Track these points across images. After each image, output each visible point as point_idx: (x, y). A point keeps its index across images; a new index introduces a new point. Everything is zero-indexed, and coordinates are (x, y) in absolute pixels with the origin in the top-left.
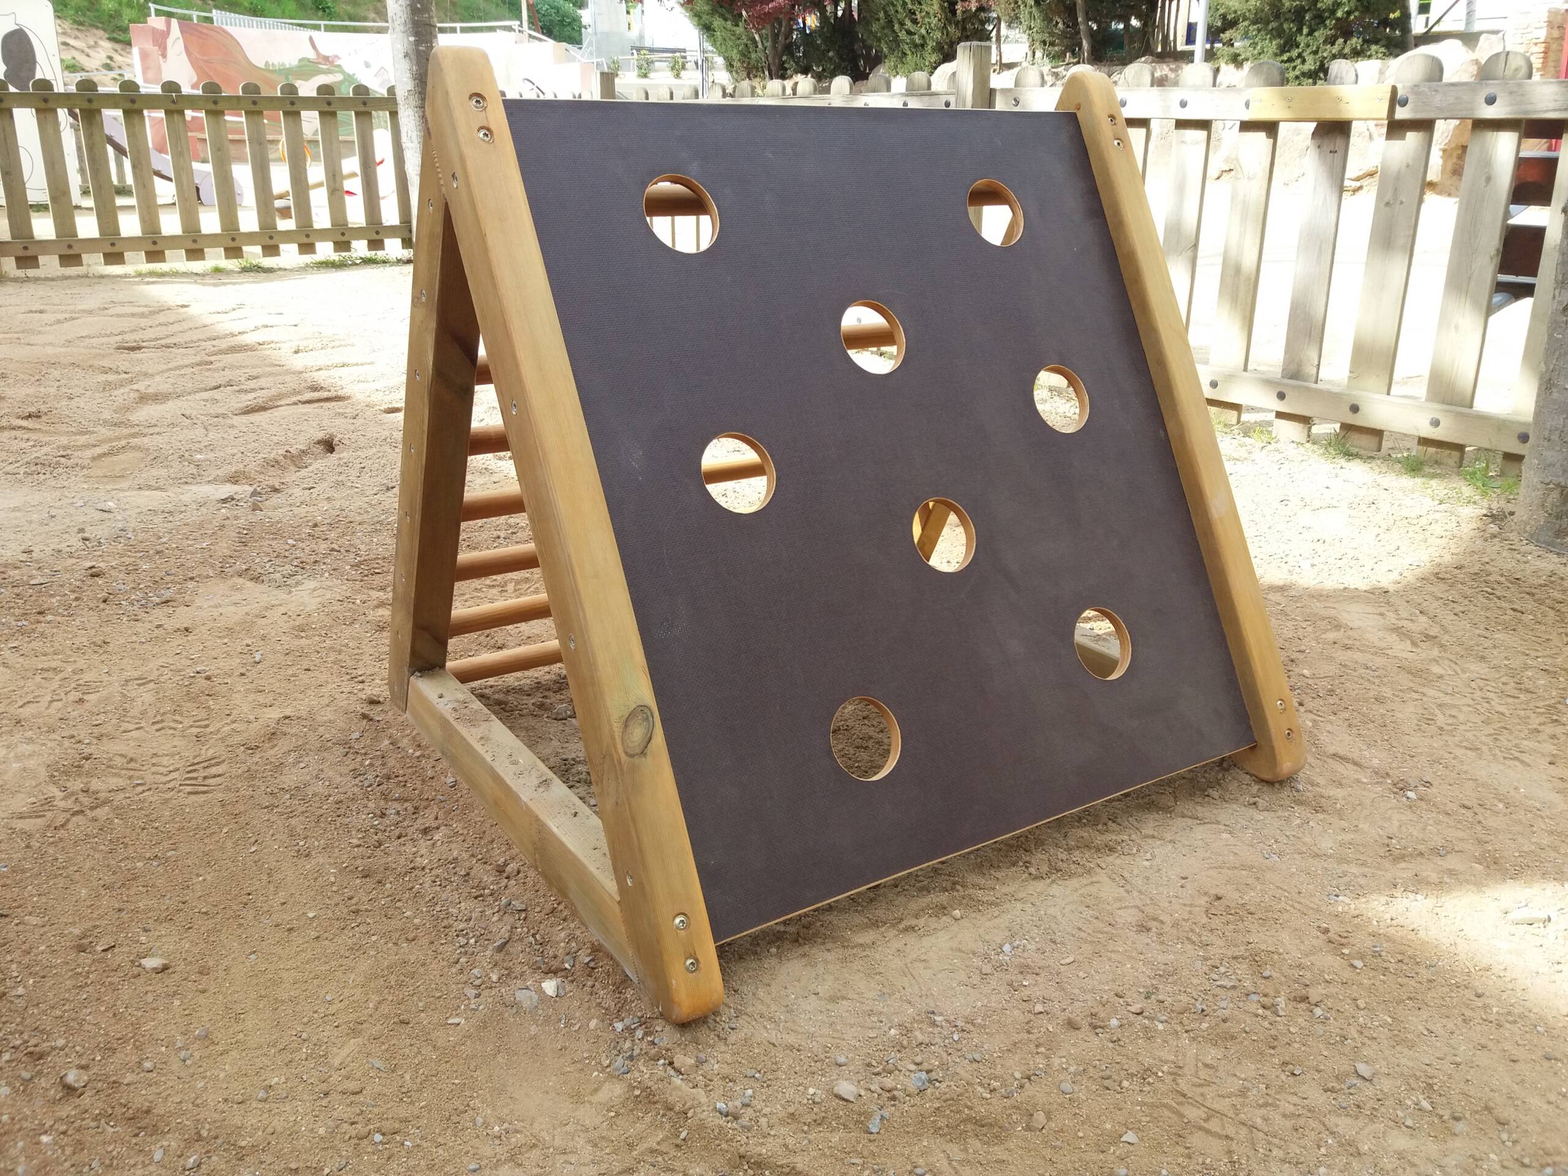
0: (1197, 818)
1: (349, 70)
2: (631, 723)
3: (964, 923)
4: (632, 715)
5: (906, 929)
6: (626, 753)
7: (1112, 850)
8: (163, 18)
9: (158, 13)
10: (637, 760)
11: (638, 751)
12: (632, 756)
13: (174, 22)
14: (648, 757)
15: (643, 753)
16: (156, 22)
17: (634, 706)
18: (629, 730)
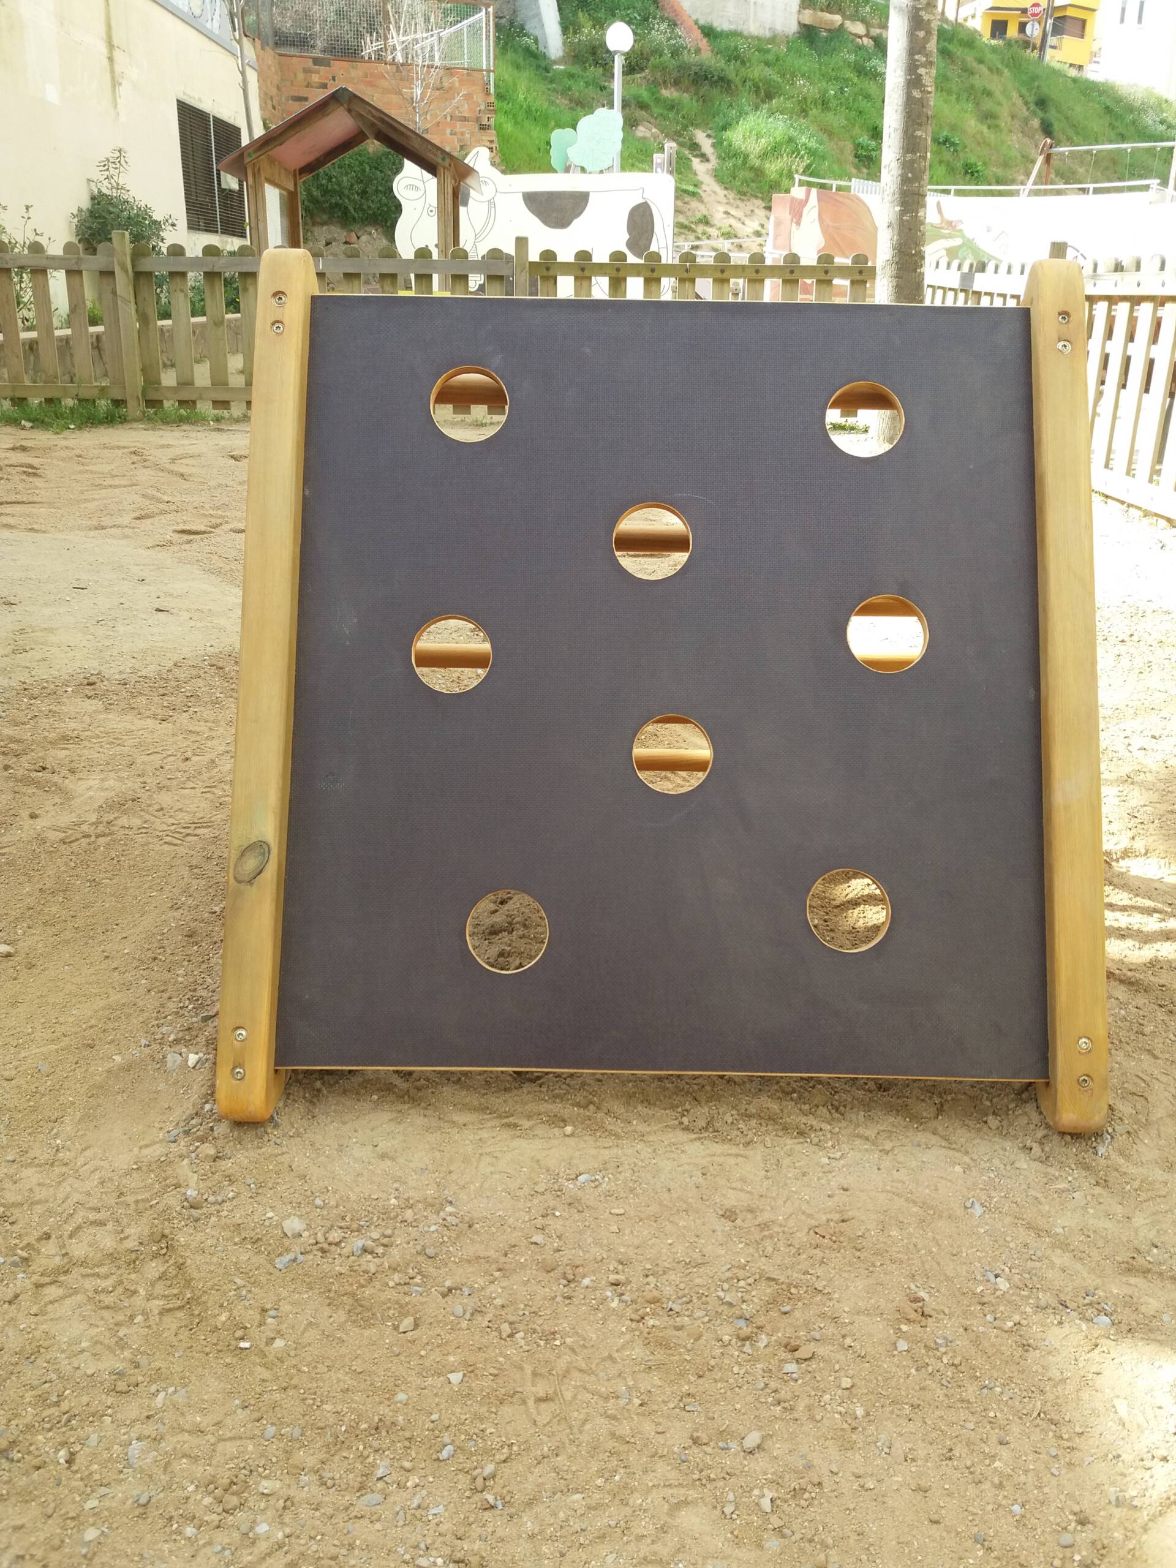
0: (947, 1140)
1: (969, 234)
2: (248, 854)
3: (572, 1141)
4: (250, 848)
5: (508, 1125)
6: (235, 878)
7: (801, 1133)
8: (804, 188)
9: (801, 183)
10: (242, 886)
11: (247, 879)
12: (239, 882)
13: (814, 191)
14: (254, 886)
15: (250, 882)
16: (798, 192)
17: (255, 840)
18: (244, 859)
